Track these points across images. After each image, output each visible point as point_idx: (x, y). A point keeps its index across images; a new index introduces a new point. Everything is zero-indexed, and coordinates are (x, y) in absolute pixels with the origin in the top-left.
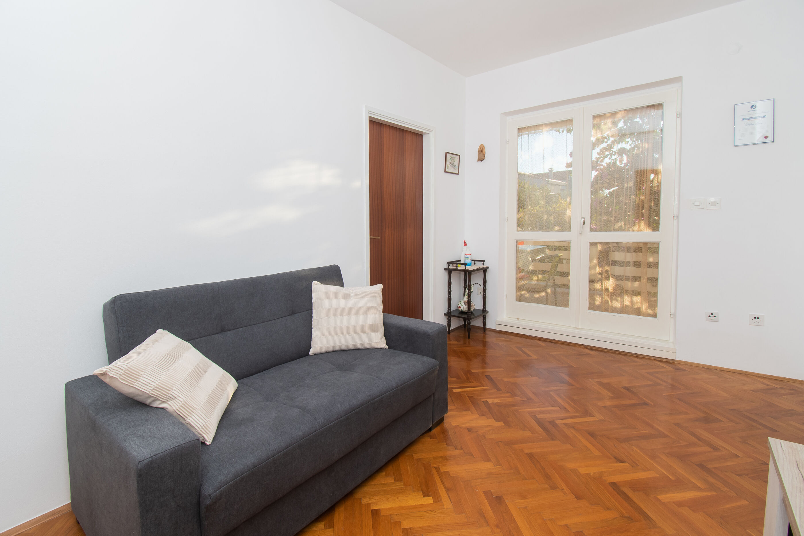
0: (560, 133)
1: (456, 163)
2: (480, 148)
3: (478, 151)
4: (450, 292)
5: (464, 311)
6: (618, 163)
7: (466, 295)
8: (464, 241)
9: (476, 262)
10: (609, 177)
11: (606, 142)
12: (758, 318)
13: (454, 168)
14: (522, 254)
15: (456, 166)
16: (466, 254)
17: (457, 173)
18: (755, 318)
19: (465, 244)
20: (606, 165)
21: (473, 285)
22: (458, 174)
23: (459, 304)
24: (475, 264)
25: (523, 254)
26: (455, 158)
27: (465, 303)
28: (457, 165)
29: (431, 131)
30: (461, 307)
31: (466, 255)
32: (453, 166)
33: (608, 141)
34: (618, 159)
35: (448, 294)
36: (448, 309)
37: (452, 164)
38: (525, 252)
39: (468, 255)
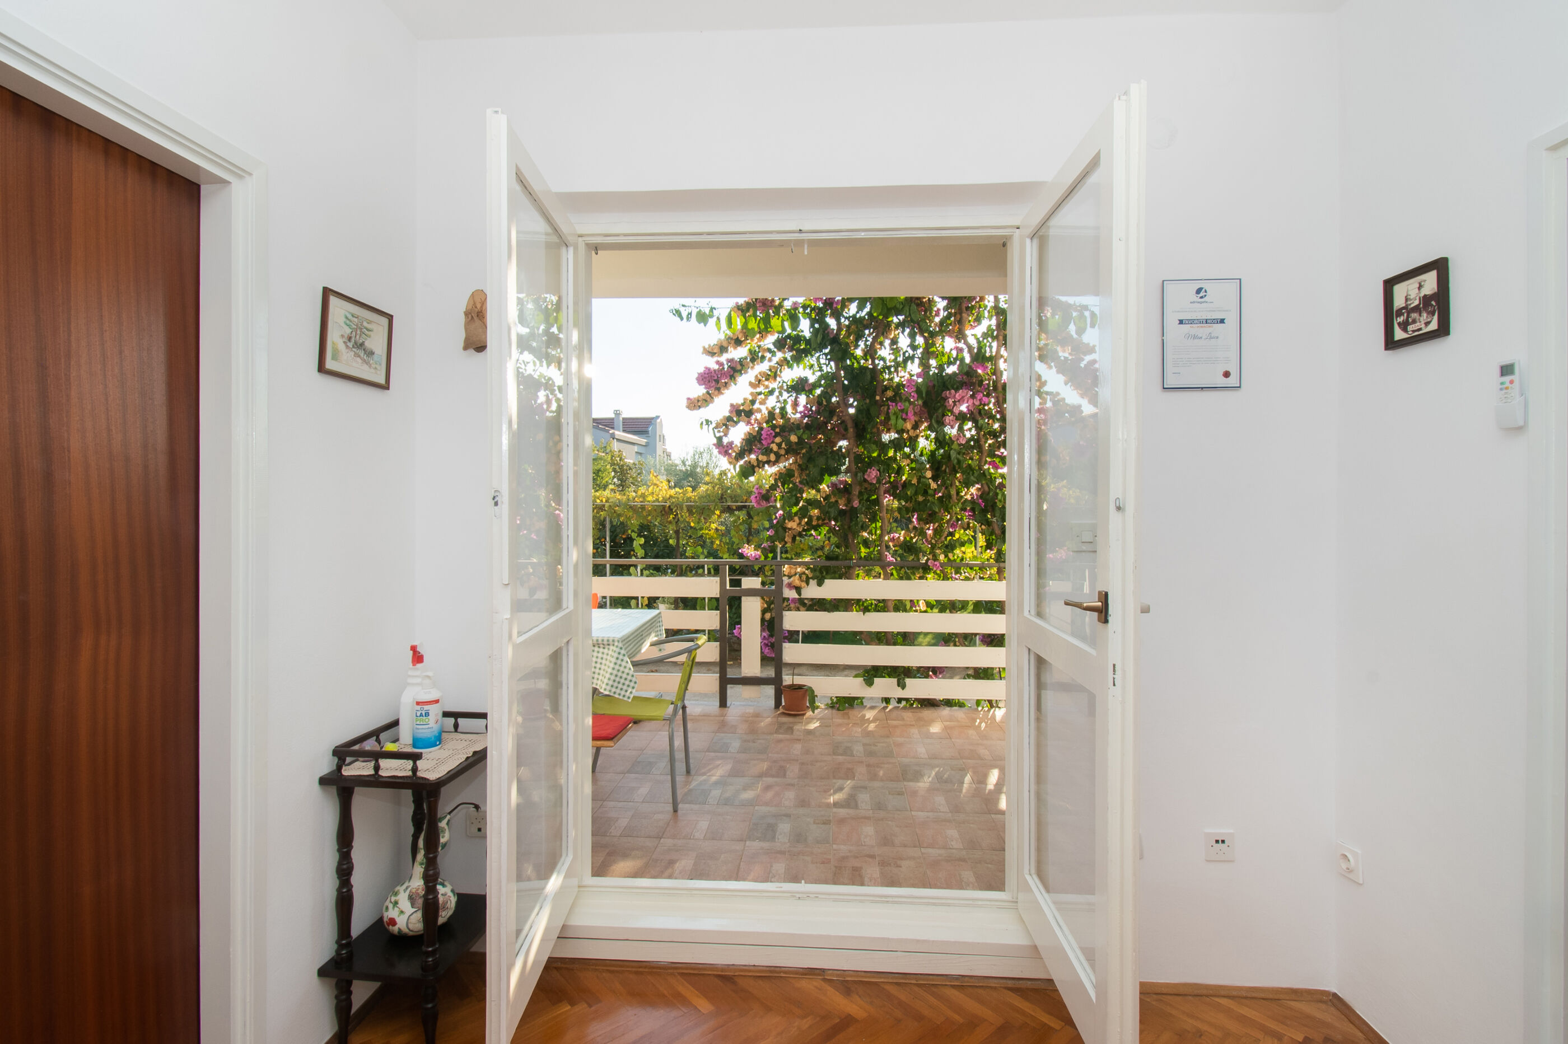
0: (682, 319)
1: (377, 343)
2: (472, 303)
3: (466, 314)
4: (344, 871)
5: (411, 933)
6: (789, 409)
7: (421, 864)
8: (414, 648)
9: (460, 720)
10: (778, 440)
11: (770, 360)
12: (1223, 841)
13: (367, 363)
14: (606, 651)
15: (375, 357)
16: (418, 703)
17: (382, 381)
18: (1217, 841)
19: (418, 658)
20: (766, 412)
21: (450, 813)
22: (386, 387)
23: (391, 906)
24: (456, 726)
25: (609, 649)
26: (370, 322)
27: (411, 898)
28: (380, 349)
29: (241, 173)
30: (397, 920)
31: (418, 708)
32: (362, 353)
33: (773, 358)
34: (790, 401)
35: (337, 882)
36: (336, 946)
37: (359, 347)
38: (613, 645)
39: (426, 707)
